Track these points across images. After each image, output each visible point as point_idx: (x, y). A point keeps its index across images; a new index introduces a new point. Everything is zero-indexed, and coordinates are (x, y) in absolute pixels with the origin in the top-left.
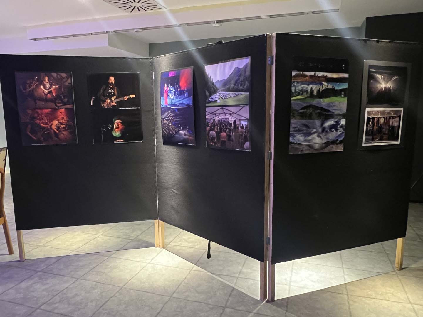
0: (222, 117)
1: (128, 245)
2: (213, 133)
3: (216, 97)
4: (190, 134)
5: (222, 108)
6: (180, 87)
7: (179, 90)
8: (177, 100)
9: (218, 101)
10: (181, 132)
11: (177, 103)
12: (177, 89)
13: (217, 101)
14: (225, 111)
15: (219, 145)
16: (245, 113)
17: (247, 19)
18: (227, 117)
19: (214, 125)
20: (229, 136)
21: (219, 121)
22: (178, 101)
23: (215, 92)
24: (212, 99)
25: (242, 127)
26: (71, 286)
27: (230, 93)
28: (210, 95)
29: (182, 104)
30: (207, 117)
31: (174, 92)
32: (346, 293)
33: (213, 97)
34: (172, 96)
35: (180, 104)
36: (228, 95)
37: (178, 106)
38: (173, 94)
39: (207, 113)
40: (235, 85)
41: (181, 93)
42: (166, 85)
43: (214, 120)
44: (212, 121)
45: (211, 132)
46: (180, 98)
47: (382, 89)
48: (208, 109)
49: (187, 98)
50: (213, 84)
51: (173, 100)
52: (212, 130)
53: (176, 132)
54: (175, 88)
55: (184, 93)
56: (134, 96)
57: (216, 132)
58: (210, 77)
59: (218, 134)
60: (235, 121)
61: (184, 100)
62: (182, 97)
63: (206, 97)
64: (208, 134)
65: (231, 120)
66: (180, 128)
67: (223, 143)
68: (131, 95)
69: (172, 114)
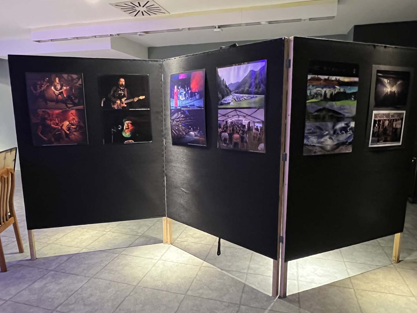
0: (235, 119)
1: (137, 242)
2: (226, 135)
3: (229, 99)
4: (201, 135)
5: (235, 110)
6: (190, 89)
7: (189, 92)
8: (187, 102)
9: (232, 103)
10: (192, 133)
11: (187, 105)
12: (188, 91)
13: (230, 103)
14: (238, 113)
15: (231, 146)
16: (261, 115)
17: (247, 24)
18: (240, 119)
19: (226, 126)
20: (242, 138)
21: (232, 123)
22: (189, 102)
23: (228, 95)
24: (225, 101)
25: (257, 129)
26: (86, 286)
27: (244, 95)
28: (223, 97)
29: (194, 105)
30: (219, 119)
31: (185, 94)
32: (352, 287)
33: (225, 99)
34: (182, 98)
35: (190, 105)
36: (242, 97)
37: (189, 108)
38: (184, 95)
39: (219, 115)
40: (250, 87)
41: (192, 95)
42: (176, 87)
43: (227, 122)
44: (225, 123)
45: (223, 134)
46: (191, 100)
47: (388, 93)
48: (220, 111)
49: (198, 99)
50: (226, 86)
51: (183, 102)
52: (225, 131)
53: (186, 133)
54: (185, 90)
55: (195, 95)
56: (144, 97)
57: (229, 134)
58: (223, 80)
59: (231, 135)
60: (249, 123)
61: (194, 102)
62: (194, 98)
63: (219, 100)
64: (220, 136)
65: (245, 122)
66: (190, 129)
67: (236, 144)
68: (141, 97)
69: (183, 116)
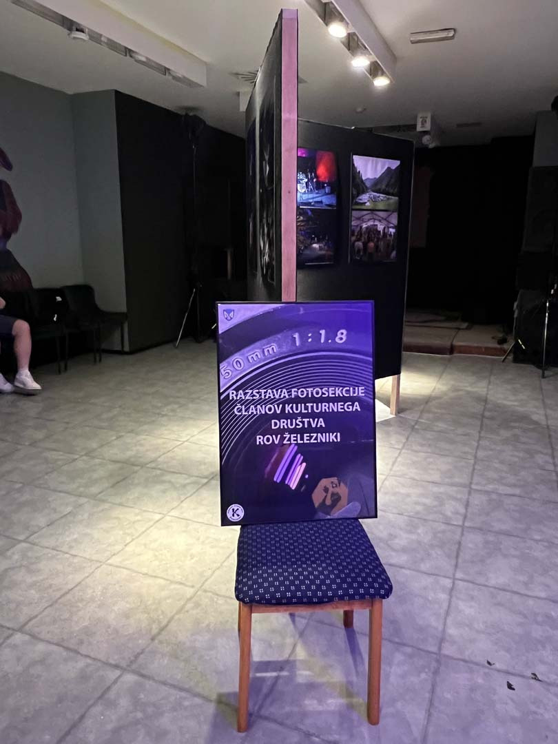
0: (371, 223)
2: (359, 244)
3: (365, 198)
4: (329, 247)
5: (372, 213)
6: (317, 177)
9: (368, 204)
10: (316, 246)
11: (311, 201)
12: (312, 179)
14: (375, 216)
16: (394, 220)
18: (376, 223)
19: (360, 233)
20: (377, 247)
21: (367, 228)
22: (312, 197)
23: (364, 192)
24: (361, 200)
25: (390, 235)
27: (381, 195)
28: (358, 194)
29: (321, 202)
30: (353, 223)
31: (306, 183)
33: (360, 197)
34: (303, 188)
35: (316, 202)
36: (379, 197)
37: (313, 206)
38: (305, 185)
39: (353, 219)
40: (386, 186)
41: (319, 186)
43: (361, 227)
44: (359, 229)
45: (356, 243)
46: (317, 193)
48: (355, 214)
49: (328, 194)
50: (362, 181)
51: (304, 196)
52: (358, 240)
53: (306, 247)
54: (307, 177)
55: (324, 187)
57: (363, 243)
58: (359, 172)
59: (365, 244)
61: (323, 197)
63: (354, 197)
64: (354, 244)
65: (380, 227)
66: (313, 239)
67: (371, 254)
69: (302, 218)
